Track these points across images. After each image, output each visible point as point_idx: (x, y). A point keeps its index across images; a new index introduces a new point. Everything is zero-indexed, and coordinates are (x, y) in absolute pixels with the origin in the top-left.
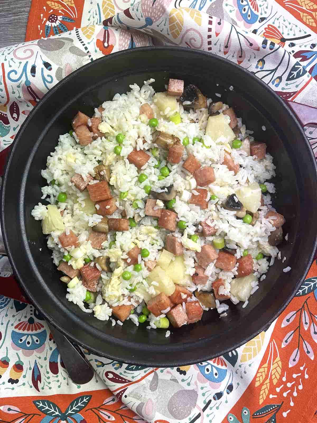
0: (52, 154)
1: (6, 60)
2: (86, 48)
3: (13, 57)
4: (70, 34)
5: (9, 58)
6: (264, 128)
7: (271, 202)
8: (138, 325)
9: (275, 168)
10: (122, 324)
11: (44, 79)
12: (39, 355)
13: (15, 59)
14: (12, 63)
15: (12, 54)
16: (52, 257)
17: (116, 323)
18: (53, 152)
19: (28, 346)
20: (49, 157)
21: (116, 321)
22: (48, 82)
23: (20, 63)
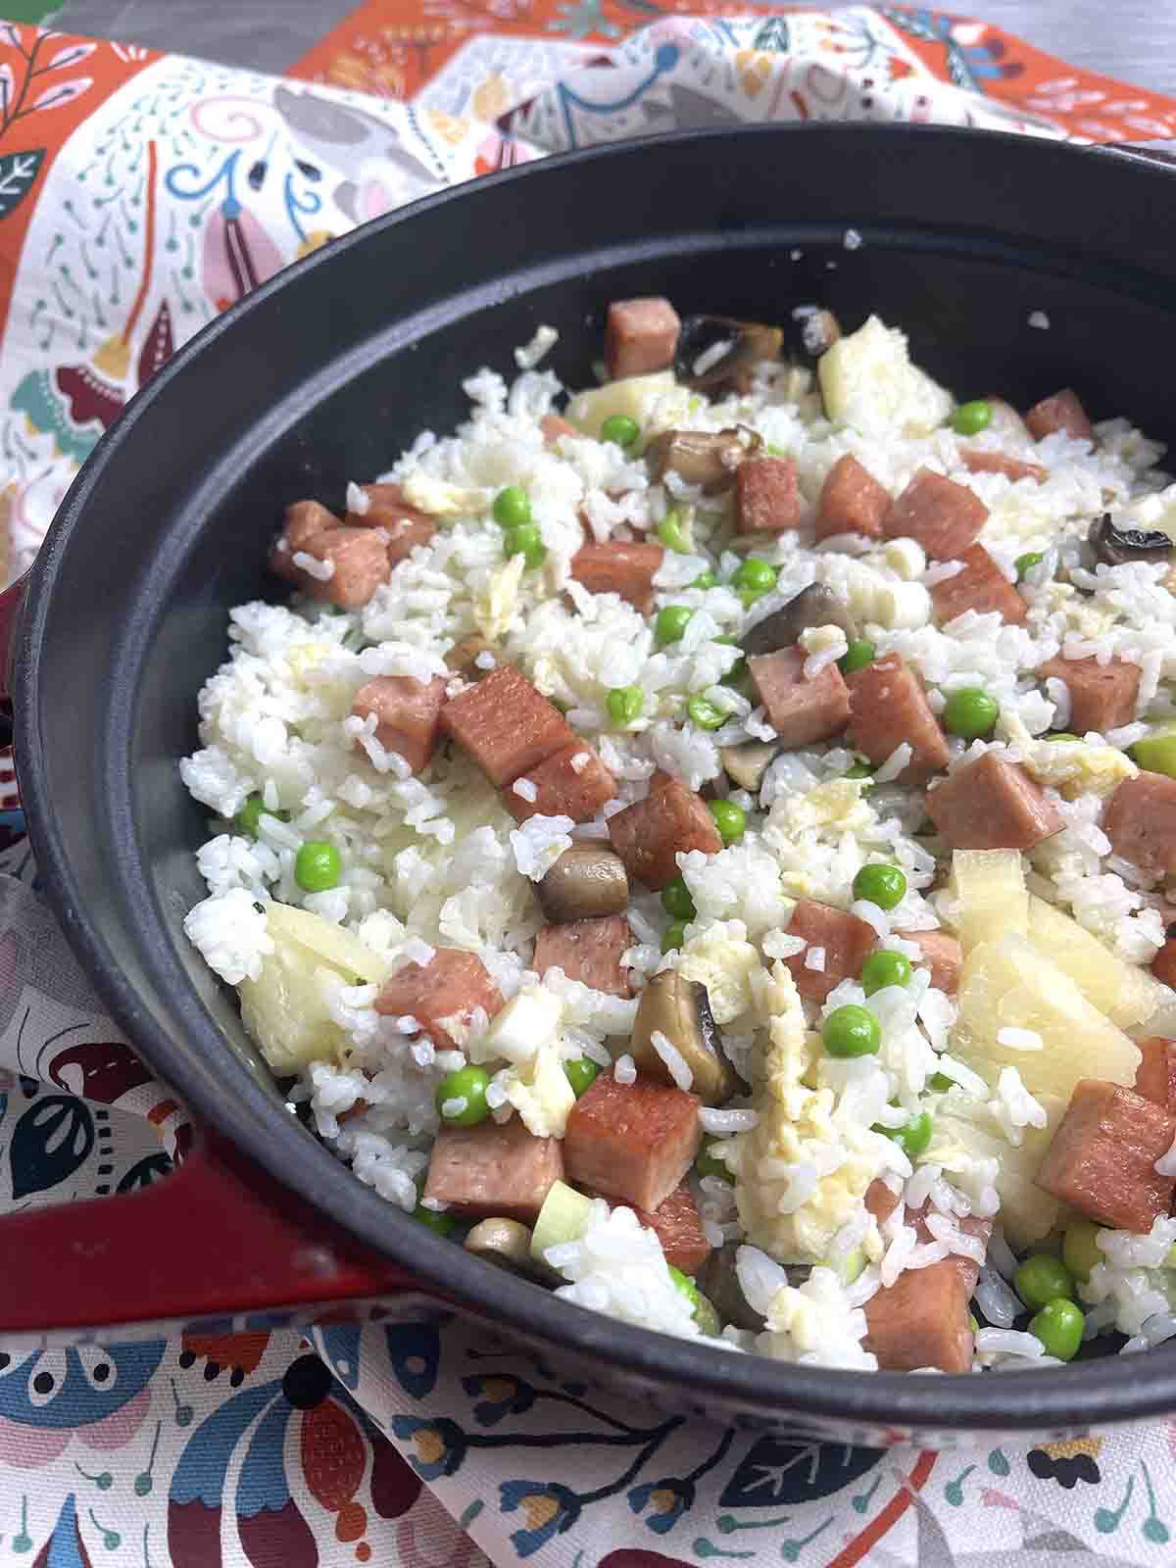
1: (163, 132)
2: (440, 166)
3: (190, 128)
4: (386, 109)
5: (176, 127)
11: (290, 201)
12: (98, 1462)
13: (195, 135)
14: (183, 144)
15: (186, 115)
19: (38, 1400)
22: (301, 208)
23: (215, 149)
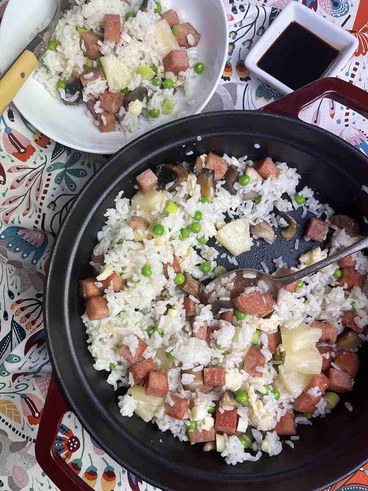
0: (88, 341)
6: (257, 146)
7: (317, 201)
8: (311, 424)
9: (296, 170)
10: (297, 438)
16: (175, 436)
17: (293, 441)
18: (88, 338)
20: (89, 347)
21: (290, 440)
